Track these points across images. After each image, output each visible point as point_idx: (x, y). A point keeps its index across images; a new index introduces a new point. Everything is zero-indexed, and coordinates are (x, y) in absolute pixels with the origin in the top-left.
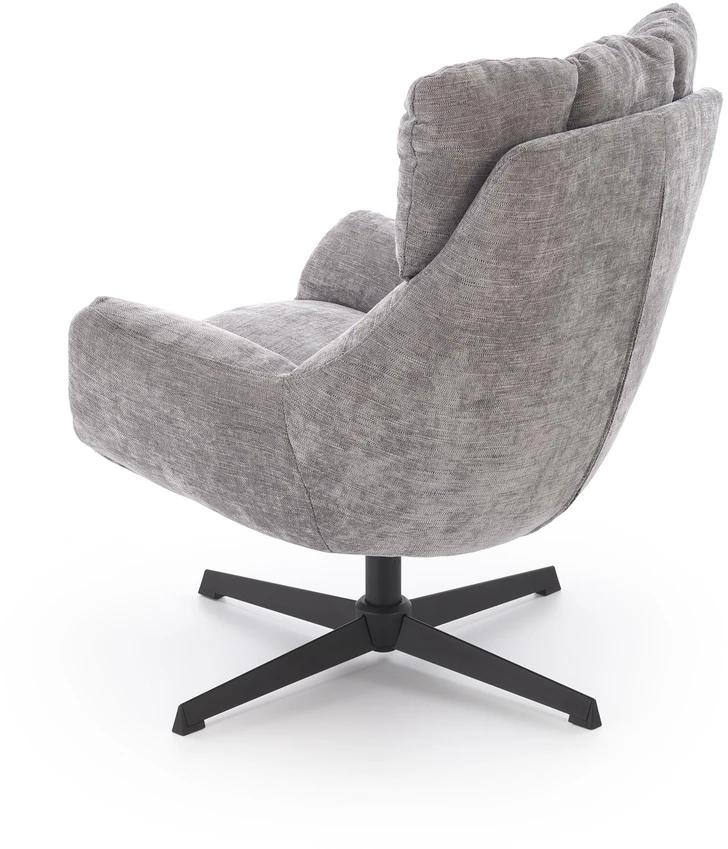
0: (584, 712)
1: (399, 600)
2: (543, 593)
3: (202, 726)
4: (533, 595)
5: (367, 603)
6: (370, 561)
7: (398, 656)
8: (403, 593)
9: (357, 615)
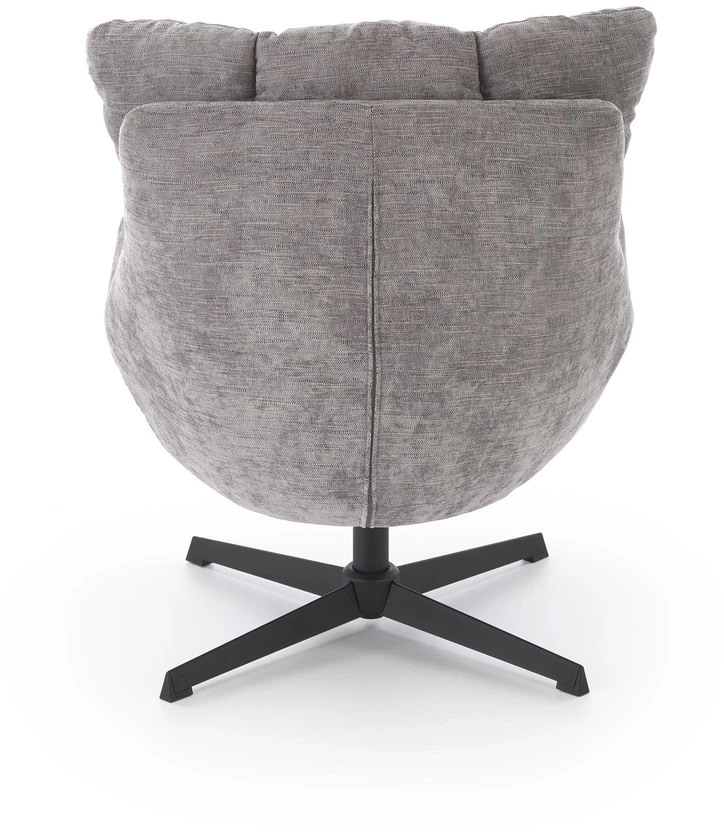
0: (571, 679)
1: (386, 566)
2: (531, 560)
3: (189, 693)
4: (520, 562)
5: (355, 569)
6: (357, 531)
7: (385, 623)
8: (390, 560)
9: (345, 582)
